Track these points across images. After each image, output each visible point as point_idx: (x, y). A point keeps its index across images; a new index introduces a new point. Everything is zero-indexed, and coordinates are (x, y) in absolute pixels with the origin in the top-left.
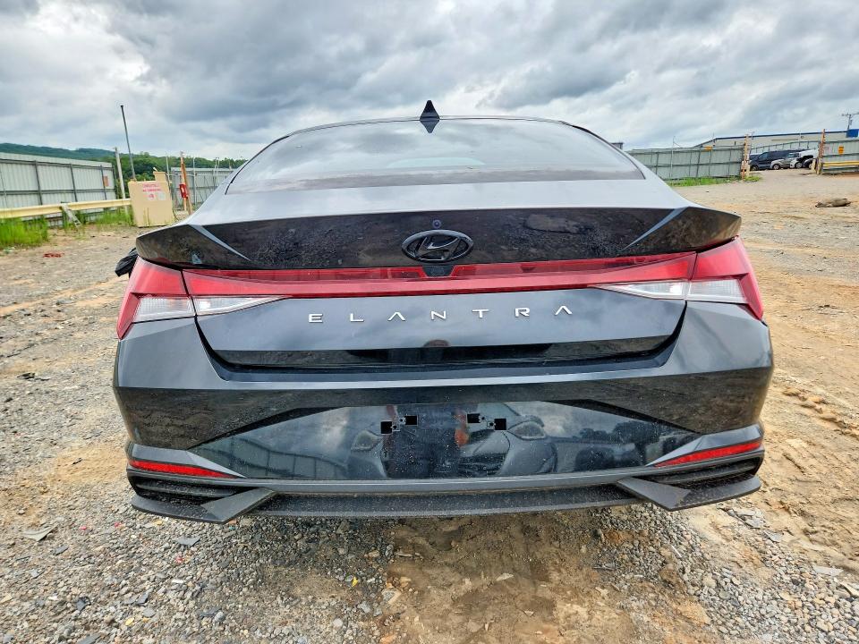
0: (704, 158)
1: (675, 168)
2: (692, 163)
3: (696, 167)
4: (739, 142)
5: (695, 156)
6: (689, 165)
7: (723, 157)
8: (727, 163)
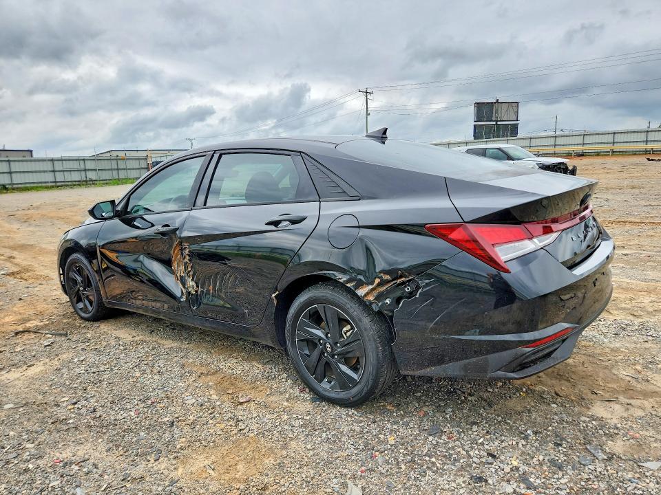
0: (122, 165)
1: (100, 171)
2: (113, 168)
3: (116, 171)
4: (143, 154)
5: (114, 163)
6: (112, 170)
7: (134, 164)
8: (139, 169)
